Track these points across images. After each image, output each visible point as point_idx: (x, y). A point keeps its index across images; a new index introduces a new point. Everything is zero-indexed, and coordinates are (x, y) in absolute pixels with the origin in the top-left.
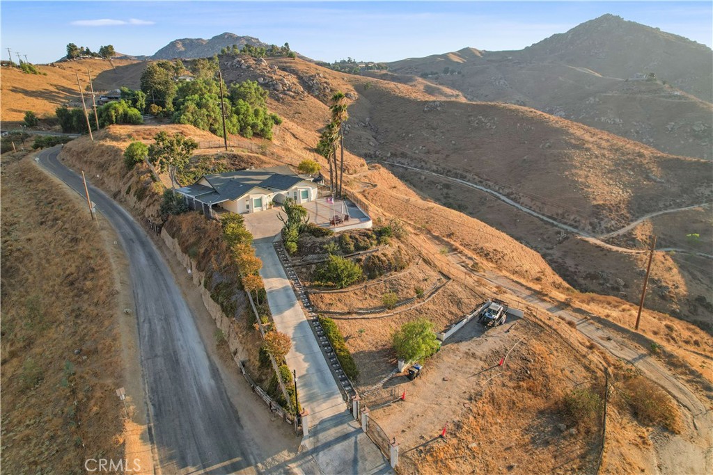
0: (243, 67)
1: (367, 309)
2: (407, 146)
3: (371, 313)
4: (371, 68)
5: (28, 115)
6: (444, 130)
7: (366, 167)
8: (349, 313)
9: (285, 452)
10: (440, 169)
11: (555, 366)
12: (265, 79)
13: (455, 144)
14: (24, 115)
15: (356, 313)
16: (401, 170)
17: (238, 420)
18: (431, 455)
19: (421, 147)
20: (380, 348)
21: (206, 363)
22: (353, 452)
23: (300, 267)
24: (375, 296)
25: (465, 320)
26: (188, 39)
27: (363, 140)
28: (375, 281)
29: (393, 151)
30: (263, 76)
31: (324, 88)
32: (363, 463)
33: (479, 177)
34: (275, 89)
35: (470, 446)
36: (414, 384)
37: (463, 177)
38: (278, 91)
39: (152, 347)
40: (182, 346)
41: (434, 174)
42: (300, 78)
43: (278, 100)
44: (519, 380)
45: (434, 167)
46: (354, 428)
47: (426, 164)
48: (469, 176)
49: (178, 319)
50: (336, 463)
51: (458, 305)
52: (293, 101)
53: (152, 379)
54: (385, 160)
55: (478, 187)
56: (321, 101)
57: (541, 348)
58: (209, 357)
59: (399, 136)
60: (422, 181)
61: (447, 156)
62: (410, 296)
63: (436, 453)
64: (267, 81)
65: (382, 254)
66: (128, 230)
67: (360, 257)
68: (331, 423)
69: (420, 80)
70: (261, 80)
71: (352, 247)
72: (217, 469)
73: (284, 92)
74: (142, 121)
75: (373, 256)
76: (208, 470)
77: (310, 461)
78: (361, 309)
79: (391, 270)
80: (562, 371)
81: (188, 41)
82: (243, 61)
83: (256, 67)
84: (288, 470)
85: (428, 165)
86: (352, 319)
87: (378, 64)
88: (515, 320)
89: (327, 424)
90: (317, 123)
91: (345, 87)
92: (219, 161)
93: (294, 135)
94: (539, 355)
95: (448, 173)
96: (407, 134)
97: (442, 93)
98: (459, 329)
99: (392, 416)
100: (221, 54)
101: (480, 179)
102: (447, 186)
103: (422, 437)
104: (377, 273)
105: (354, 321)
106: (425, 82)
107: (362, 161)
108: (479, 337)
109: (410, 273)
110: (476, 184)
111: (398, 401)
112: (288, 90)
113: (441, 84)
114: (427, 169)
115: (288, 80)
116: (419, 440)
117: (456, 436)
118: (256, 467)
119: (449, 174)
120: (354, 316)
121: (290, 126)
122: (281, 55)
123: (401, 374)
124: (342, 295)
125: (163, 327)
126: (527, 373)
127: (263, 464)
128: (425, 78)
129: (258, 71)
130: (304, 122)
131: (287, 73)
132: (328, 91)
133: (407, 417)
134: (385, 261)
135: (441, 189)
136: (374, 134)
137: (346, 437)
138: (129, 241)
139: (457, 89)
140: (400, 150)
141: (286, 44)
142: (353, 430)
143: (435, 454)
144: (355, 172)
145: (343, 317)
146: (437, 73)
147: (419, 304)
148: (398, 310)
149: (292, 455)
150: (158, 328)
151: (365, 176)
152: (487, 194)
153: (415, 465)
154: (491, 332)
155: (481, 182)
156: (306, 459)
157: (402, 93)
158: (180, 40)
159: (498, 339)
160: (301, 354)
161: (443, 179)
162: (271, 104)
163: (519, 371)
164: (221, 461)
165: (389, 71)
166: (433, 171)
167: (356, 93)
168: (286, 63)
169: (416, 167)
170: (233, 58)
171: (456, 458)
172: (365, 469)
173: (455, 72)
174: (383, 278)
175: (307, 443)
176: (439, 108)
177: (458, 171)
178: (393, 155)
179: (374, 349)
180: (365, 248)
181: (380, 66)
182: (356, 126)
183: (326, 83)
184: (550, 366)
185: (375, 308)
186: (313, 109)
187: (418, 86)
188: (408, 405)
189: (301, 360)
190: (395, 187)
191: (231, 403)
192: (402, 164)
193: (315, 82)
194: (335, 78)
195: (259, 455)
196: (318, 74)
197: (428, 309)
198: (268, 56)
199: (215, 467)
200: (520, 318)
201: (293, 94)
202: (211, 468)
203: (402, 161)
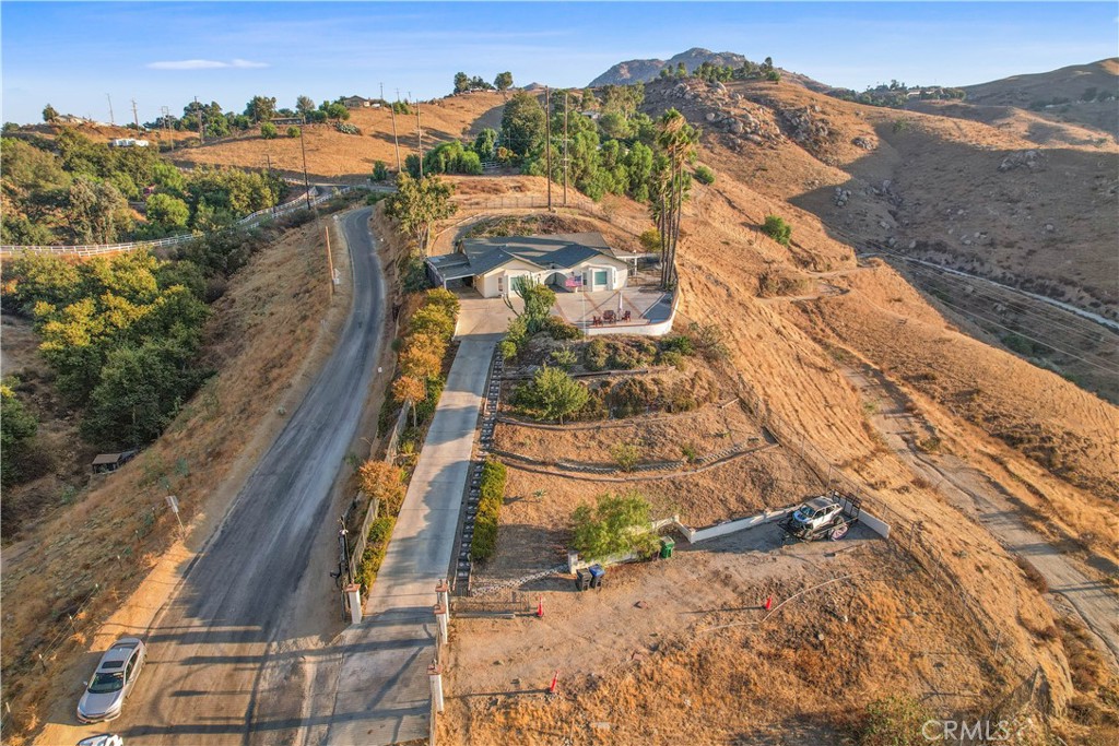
0: (687, 96)
1: (580, 463)
2: (950, 232)
3: (585, 470)
4: (930, 97)
5: (377, 167)
6: (1033, 204)
7: (853, 261)
8: (544, 463)
9: (315, 638)
10: (1008, 275)
11: (900, 643)
12: (717, 115)
13: (1050, 231)
14: (373, 166)
15: (556, 465)
16: (930, 274)
17: (299, 579)
18: (507, 714)
19: (977, 234)
20: (561, 527)
21: (322, 494)
22: (400, 667)
23: (511, 382)
24: (609, 446)
25: (757, 519)
26: (638, 61)
27: (870, 218)
28: (620, 422)
29: (922, 239)
30: (716, 111)
31: (817, 130)
32: (399, 689)
33: (1093, 295)
34: (731, 131)
35: (593, 725)
36: (578, 598)
37: (1056, 294)
38: (735, 133)
39: (278, 461)
40: (311, 468)
41: (995, 284)
42: (779, 113)
43: (732, 149)
44: (788, 644)
45: (998, 272)
46: (429, 634)
47: (982, 264)
48: (1071, 292)
49: (336, 430)
50: (364, 677)
51: (763, 489)
52: (758, 150)
53: (247, 500)
54: (904, 254)
55: (1086, 314)
56: (808, 151)
57: (889, 601)
58: (331, 489)
59: (939, 213)
60: (968, 296)
61: (1031, 252)
62: (673, 457)
63: (517, 712)
64: (720, 118)
65: (653, 380)
66: (367, 310)
67: (610, 379)
68: (403, 617)
69: (1022, 114)
70: (711, 117)
71: (601, 362)
72: (225, 632)
73: (745, 136)
74: (480, 171)
75: (634, 380)
76: (213, 629)
77: (335, 660)
78: (568, 461)
79: (657, 408)
80: (913, 656)
81: (637, 64)
82: (688, 88)
83: (708, 97)
84: (301, 663)
85: (987, 268)
86: (542, 473)
87: (946, 90)
88: (868, 538)
89: (396, 617)
90: (792, 187)
91: (857, 127)
92: (527, 225)
93: (730, 202)
94: (872, 612)
95: (1024, 283)
96: (955, 211)
97: (1064, 138)
98: (740, 531)
99: (499, 637)
100: (660, 77)
101: (1094, 300)
102: (1018, 309)
103: (516, 682)
104: (630, 409)
105: (543, 477)
106: (1032, 118)
107: (849, 251)
108: (766, 551)
109: (694, 420)
110: (1083, 307)
111: (528, 616)
112: (752, 133)
113: (1067, 120)
114: (982, 275)
115: (756, 116)
116: (507, 684)
117: (575, 699)
118: (270, 645)
119: (1028, 285)
120: (551, 469)
121: (728, 188)
122: (754, 78)
123: (567, 577)
124: (551, 433)
125: (309, 439)
126: (816, 636)
127: (279, 644)
128: (1040, 110)
129: (709, 103)
130: (769, 183)
131: (757, 106)
132: (823, 134)
133: (521, 644)
134: (652, 392)
135: (1002, 312)
136: (894, 208)
137: (407, 643)
138: (357, 324)
139: (1103, 129)
140: (934, 238)
141: (768, 59)
142: (426, 636)
143: (513, 715)
144: (829, 268)
145: (531, 467)
146: (1066, 100)
147: (684, 474)
148: (638, 475)
149: (321, 645)
150: (303, 440)
151: (842, 277)
152: (1102, 328)
153: (469, 719)
154: (797, 549)
155: (1095, 305)
156: (333, 657)
157: (966, 136)
158: (626, 63)
159: (800, 563)
160: (427, 508)
161: (1011, 295)
162: (720, 154)
163: (799, 629)
164: (237, 624)
165: (966, 101)
166: (995, 279)
167: (875, 138)
168: (761, 89)
169: (961, 269)
170: (675, 83)
171: (550, 734)
172: (395, 698)
173: (1111, 95)
174: (640, 419)
175: (349, 636)
176: (1031, 164)
177: (1048, 283)
178: (922, 246)
179: (550, 527)
180: (626, 367)
181: (948, 93)
182: (862, 193)
183: (822, 120)
184: (887, 640)
185: (596, 465)
186: (790, 164)
187: (1017, 124)
188: (539, 626)
189: (422, 515)
190: (899, 300)
191: (308, 553)
192: (936, 263)
193: (802, 119)
194: (842, 113)
195: (285, 631)
196: (812, 107)
197: (697, 485)
198: (737, 80)
199: (224, 629)
200: (880, 537)
201: (759, 139)
202: (218, 629)
203: (936, 258)
